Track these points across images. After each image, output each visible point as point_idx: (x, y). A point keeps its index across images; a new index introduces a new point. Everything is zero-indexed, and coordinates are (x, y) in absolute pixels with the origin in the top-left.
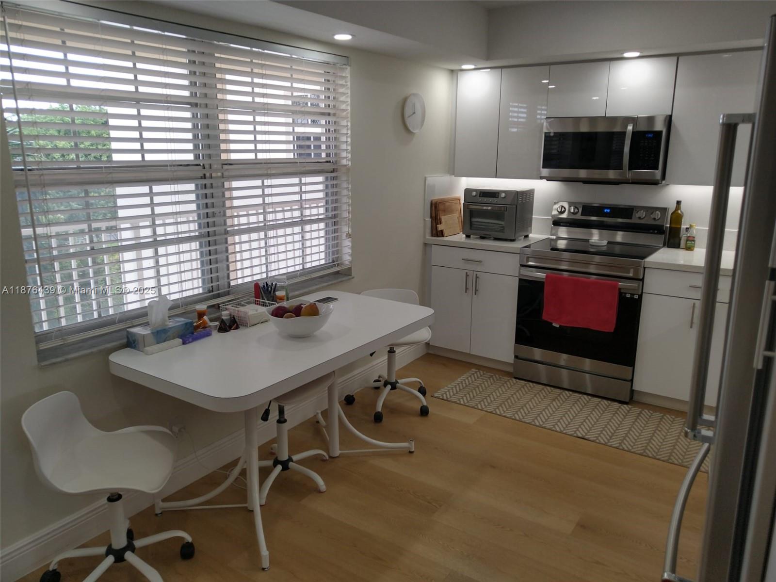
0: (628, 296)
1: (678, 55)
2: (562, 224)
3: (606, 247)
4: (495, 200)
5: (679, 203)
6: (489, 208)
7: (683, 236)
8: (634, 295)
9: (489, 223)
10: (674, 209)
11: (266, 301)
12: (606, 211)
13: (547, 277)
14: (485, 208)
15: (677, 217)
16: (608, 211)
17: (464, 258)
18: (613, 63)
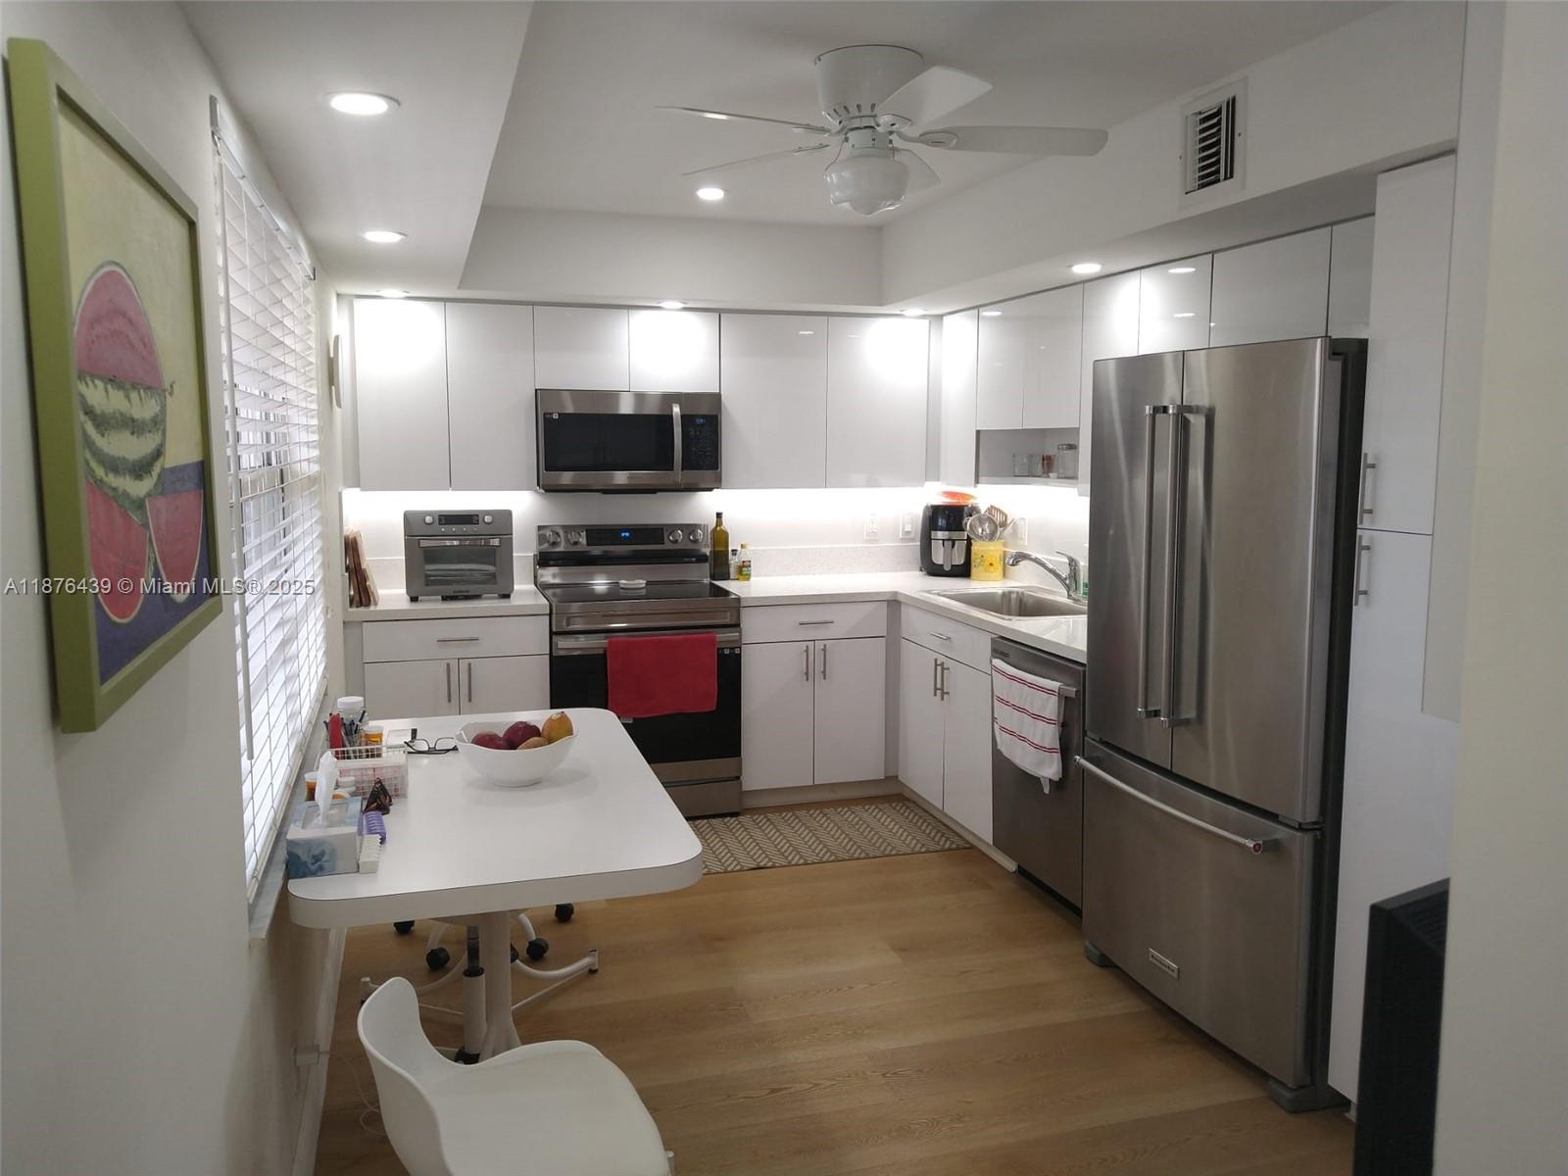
0: (727, 652)
1: (720, 312)
2: (552, 563)
3: (644, 590)
4: (474, 528)
5: (719, 515)
6: (455, 543)
7: (734, 561)
8: (733, 649)
9: (460, 570)
10: (714, 525)
11: (349, 748)
12: (623, 534)
13: (610, 643)
14: (448, 543)
15: (720, 537)
16: (627, 534)
17: (441, 638)
18: (632, 312)
